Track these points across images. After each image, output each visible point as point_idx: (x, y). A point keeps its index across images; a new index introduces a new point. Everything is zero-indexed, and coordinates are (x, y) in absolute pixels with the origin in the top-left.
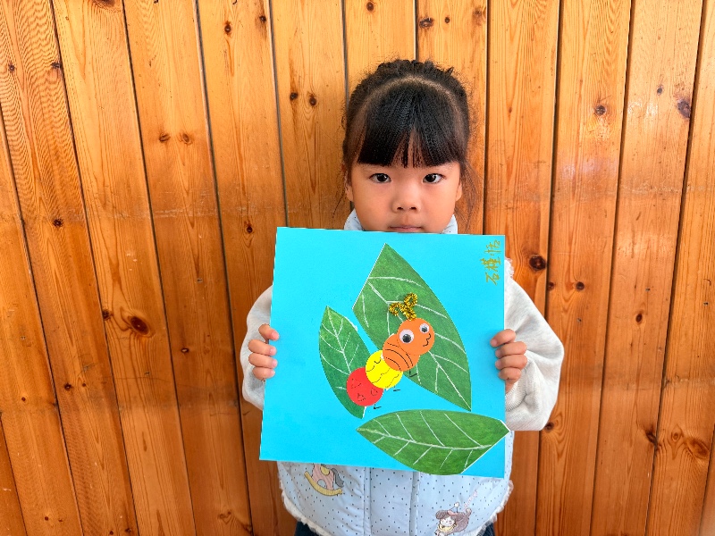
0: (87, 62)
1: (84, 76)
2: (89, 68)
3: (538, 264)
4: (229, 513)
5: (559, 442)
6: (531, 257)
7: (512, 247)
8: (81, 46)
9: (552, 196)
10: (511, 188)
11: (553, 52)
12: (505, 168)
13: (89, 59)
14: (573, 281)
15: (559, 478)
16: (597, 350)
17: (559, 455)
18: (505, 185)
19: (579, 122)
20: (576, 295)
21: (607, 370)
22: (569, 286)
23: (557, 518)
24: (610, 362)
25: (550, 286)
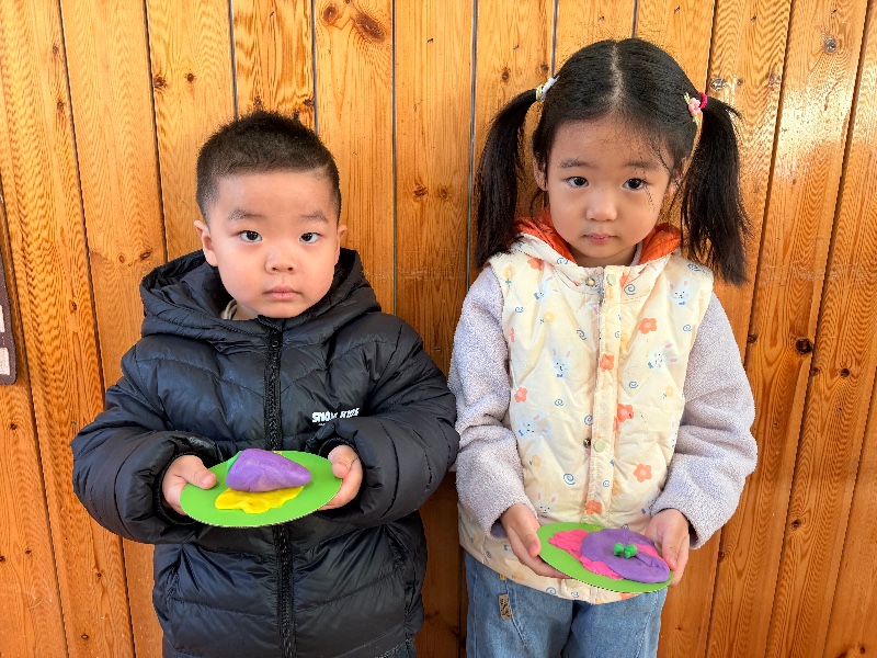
0: (345, 102)
1: (340, 117)
2: (346, 107)
3: (804, 347)
4: (437, 613)
5: (805, 542)
6: (799, 338)
7: (780, 328)
8: (339, 84)
9: (827, 275)
10: (786, 265)
11: (845, 123)
12: (781, 243)
13: (347, 99)
14: (838, 367)
15: (800, 580)
16: (855, 441)
17: (803, 556)
18: (780, 259)
19: (863, 199)
20: (840, 382)
21: (864, 465)
22: (833, 373)
23: (793, 626)
24: (867, 455)
25: (814, 371)
